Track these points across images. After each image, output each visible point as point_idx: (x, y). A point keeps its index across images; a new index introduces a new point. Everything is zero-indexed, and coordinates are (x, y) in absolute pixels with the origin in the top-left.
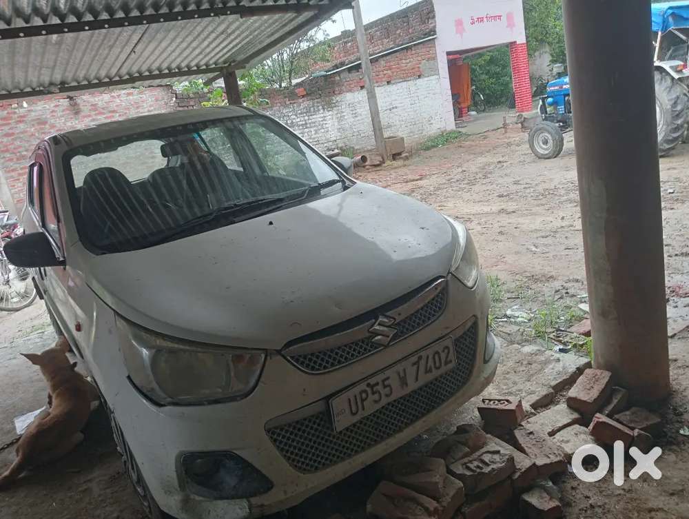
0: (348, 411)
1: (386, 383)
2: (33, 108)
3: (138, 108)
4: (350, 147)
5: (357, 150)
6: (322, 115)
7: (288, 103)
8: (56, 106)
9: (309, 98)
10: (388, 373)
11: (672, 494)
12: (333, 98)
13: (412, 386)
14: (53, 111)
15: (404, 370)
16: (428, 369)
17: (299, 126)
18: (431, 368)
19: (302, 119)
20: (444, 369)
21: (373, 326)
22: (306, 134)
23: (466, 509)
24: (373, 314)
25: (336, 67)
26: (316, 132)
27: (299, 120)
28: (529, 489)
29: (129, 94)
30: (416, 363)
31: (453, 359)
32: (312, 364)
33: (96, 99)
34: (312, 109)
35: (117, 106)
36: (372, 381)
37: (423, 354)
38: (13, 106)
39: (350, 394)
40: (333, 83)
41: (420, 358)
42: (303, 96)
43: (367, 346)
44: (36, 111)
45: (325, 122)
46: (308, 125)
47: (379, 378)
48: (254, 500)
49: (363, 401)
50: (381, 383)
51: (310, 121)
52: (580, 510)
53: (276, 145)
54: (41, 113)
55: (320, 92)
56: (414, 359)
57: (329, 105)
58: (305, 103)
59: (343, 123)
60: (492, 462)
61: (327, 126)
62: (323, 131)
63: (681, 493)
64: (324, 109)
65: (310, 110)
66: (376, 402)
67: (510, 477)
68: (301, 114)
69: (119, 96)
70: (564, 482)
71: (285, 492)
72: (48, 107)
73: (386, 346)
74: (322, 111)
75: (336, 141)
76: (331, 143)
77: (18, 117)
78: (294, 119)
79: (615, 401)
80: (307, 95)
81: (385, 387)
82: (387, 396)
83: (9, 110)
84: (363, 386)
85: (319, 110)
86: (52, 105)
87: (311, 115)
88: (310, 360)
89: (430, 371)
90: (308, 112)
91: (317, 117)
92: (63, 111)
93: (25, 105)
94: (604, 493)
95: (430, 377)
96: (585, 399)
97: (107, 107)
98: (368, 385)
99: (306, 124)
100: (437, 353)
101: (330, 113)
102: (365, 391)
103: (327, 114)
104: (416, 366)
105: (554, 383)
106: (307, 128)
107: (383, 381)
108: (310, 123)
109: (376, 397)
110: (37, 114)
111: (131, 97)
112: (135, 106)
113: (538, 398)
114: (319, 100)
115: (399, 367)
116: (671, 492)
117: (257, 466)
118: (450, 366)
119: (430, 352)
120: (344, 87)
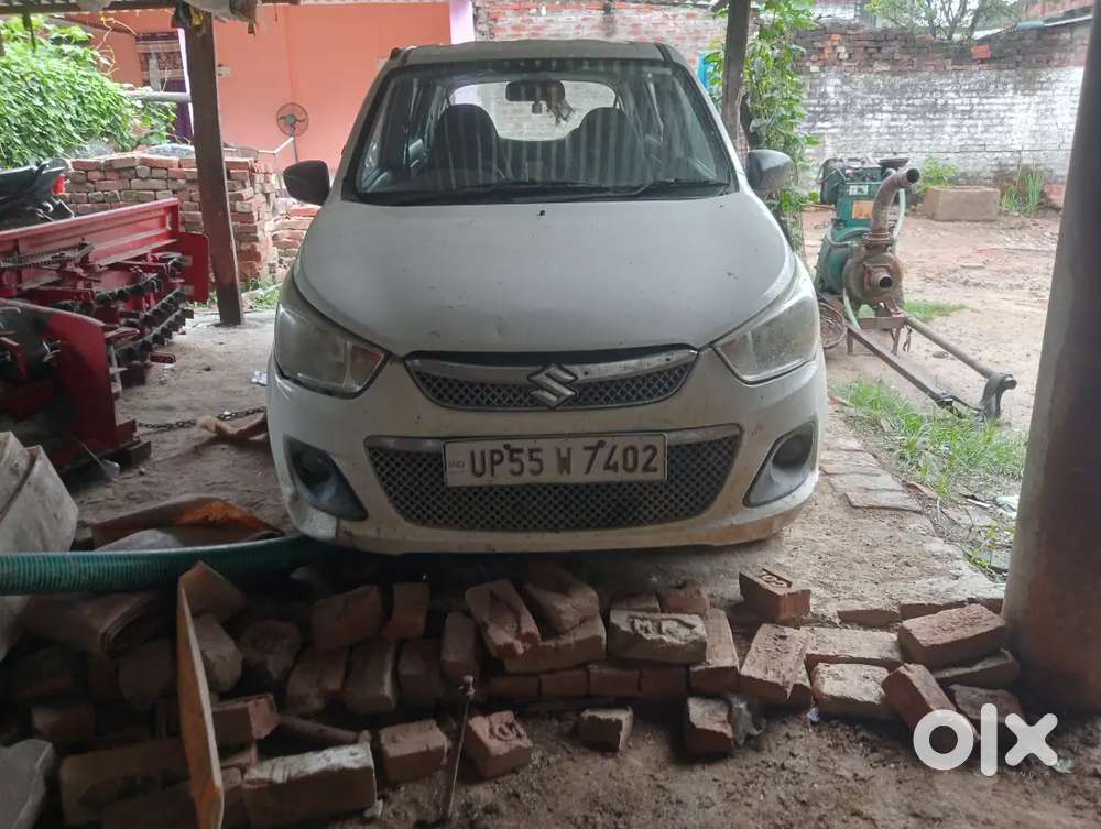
0: (468, 466)
1: (535, 455)
2: (554, 18)
3: (697, 39)
4: (1046, 169)
5: (1058, 176)
6: (1009, 101)
7: (949, 68)
8: (584, 19)
9: (994, 65)
10: (540, 443)
11: (915, 815)
12: (1044, 72)
13: (577, 476)
14: (579, 27)
15: (569, 450)
16: (611, 463)
17: (955, 112)
18: (616, 464)
19: (967, 101)
20: (638, 476)
21: (537, 373)
22: (965, 129)
23: (594, 669)
24: (544, 359)
25: (1071, 14)
26: (986, 130)
27: (959, 101)
28: (706, 695)
29: (690, 16)
30: (594, 449)
31: (660, 466)
32: (441, 391)
33: (642, 16)
34: (993, 86)
35: (669, 32)
36: (515, 444)
37: (609, 441)
38: (531, 12)
39: (478, 446)
40: (1053, 45)
41: (601, 444)
42: (983, 61)
43: (524, 398)
44: (558, 23)
45: (1009, 114)
46: (975, 114)
47: (526, 445)
48: (345, 524)
49: (493, 463)
50: (526, 451)
51: (981, 107)
52: (763, 762)
53: (904, 136)
54: (561, 26)
55: (1020, 58)
56: (592, 442)
57: (1029, 85)
58: (982, 74)
59: (1046, 122)
60: (670, 633)
61: (1012, 122)
62: (1000, 129)
63: (931, 822)
64: (1015, 89)
65: (987, 87)
66: (513, 473)
67: (687, 666)
68: (967, 91)
69: (674, 16)
70: (784, 723)
71: (378, 530)
72: (574, 18)
73: (552, 409)
74: (1010, 93)
75: (1019, 152)
76: (1008, 155)
77: (534, 28)
78: (953, 99)
79: (978, 668)
80: (992, 59)
81: (532, 459)
82: (533, 472)
83: (526, 17)
84: (499, 445)
85: (1005, 91)
86: (580, 18)
87: (988, 98)
88: (439, 385)
89: (615, 468)
90: (982, 90)
91: (997, 103)
92: (593, 27)
93: (544, 11)
94: (822, 764)
95: (610, 476)
96: (919, 638)
97: (653, 32)
98: (507, 447)
99: (971, 111)
100: (633, 449)
101: (1027, 99)
102: (500, 452)
103: (1020, 99)
104: (590, 453)
105: (907, 601)
106: (970, 118)
107: (531, 451)
108: (980, 112)
109: (516, 467)
110: (557, 27)
111: (692, 21)
112: (694, 35)
113: (860, 608)
114: (1012, 72)
115: (563, 444)
116: (918, 811)
117: (352, 485)
118: (651, 476)
119: (622, 443)
120: (1073, 55)
